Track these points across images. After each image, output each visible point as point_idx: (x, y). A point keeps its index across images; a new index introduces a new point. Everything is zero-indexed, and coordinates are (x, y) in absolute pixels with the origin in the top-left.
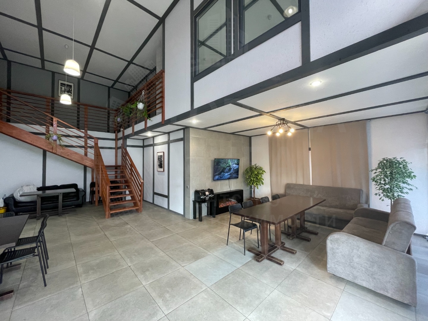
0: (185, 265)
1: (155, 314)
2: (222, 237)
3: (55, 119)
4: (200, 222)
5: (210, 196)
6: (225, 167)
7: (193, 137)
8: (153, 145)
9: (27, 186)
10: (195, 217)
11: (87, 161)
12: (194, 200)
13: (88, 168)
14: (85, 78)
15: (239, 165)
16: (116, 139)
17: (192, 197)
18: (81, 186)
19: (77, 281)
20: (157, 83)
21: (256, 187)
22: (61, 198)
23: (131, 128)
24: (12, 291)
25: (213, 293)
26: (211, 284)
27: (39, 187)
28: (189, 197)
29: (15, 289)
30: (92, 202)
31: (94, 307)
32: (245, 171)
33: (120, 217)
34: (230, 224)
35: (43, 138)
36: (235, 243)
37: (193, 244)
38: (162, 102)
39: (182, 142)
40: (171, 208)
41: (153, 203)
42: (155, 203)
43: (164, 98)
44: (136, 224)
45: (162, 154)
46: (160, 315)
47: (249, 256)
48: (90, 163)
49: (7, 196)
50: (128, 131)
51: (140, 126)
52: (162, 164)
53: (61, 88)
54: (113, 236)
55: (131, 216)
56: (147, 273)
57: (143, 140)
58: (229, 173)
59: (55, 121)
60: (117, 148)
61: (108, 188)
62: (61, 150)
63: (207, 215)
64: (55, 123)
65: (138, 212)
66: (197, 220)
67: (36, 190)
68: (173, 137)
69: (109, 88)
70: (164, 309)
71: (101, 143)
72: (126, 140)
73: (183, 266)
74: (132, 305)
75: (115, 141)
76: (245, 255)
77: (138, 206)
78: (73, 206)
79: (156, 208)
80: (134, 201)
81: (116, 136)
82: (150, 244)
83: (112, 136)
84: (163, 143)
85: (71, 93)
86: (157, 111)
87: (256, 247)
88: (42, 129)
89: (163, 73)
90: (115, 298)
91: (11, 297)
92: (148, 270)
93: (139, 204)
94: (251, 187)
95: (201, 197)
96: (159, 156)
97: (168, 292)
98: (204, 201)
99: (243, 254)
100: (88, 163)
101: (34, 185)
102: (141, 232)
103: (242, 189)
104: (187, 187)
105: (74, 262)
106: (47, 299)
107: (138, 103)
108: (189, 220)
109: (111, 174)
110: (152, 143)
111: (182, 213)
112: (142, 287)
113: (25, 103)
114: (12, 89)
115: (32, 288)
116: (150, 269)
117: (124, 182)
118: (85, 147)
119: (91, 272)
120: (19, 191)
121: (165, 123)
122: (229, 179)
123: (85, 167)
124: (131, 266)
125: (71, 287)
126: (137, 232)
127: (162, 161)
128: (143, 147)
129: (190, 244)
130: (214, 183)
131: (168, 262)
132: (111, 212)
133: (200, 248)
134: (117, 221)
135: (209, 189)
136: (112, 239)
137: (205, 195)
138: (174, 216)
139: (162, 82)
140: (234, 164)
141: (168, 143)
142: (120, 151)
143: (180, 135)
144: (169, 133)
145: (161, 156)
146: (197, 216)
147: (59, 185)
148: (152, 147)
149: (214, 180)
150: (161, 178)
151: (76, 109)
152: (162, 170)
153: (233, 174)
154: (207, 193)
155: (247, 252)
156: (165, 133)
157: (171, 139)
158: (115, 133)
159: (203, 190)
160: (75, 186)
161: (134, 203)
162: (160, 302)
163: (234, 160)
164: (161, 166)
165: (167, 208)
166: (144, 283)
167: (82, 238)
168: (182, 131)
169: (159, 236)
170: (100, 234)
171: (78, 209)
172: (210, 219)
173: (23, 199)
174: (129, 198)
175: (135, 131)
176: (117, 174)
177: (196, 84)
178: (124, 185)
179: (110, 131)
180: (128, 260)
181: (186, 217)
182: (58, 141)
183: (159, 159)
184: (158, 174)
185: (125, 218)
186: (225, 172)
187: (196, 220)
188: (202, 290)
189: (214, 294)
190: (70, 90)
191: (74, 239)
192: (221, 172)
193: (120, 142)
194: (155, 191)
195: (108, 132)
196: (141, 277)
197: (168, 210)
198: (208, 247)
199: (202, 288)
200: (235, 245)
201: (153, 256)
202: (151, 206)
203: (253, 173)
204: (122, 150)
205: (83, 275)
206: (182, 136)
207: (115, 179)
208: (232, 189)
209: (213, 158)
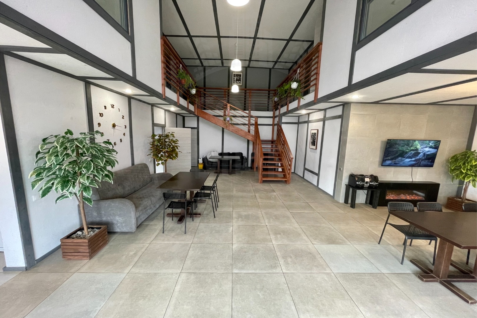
0: (315, 243)
1: (276, 268)
2: (376, 233)
3: (229, 105)
4: (352, 208)
5: (371, 183)
6: (407, 150)
7: (354, 114)
8: (308, 122)
9: (213, 151)
10: (346, 201)
11: (249, 136)
12: (347, 183)
13: (250, 141)
14: (251, 66)
15: (438, 149)
16: (274, 117)
17: (345, 180)
18: (245, 154)
19: (231, 222)
20: (313, 58)
21: (471, 184)
22: (231, 162)
23: (286, 107)
24: (200, 214)
25: (336, 280)
26: (337, 272)
27: (220, 153)
28: (342, 180)
29: (202, 214)
30: (252, 168)
31: (237, 242)
32: (451, 159)
33: (270, 184)
34: (386, 223)
35: (221, 119)
36: (393, 245)
37: (333, 228)
38: (317, 79)
39: (340, 120)
40: (319, 187)
41: (303, 178)
42: (305, 178)
43: (319, 74)
44: (281, 194)
45: (316, 131)
46: (278, 270)
47: (409, 268)
48: (251, 137)
49: (204, 156)
50: (284, 110)
51: (293, 105)
52: (315, 142)
53: (234, 78)
54: (261, 198)
55: (280, 186)
56: (279, 236)
57: (299, 117)
58: (413, 159)
59: (229, 106)
60: (273, 125)
61: (261, 160)
62: (232, 128)
63: (364, 202)
64: (228, 108)
65: (287, 183)
66: (349, 205)
67: (218, 155)
68: (330, 113)
69: (270, 69)
70: (283, 267)
71: (260, 121)
72: (282, 117)
73: (313, 243)
74: (261, 253)
75: (272, 119)
76: (402, 263)
77: (287, 179)
78: (239, 169)
79: (304, 183)
80: (284, 173)
81: (274, 114)
82: (288, 214)
83: (270, 114)
84: (318, 121)
85: (241, 81)
86: (311, 89)
87: (428, 262)
88: (221, 113)
89: (321, 46)
90: (251, 243)
91: (199, 217)
92: (280, 234)
93: (288, 177)
94: (461, 183)
95: (357, 183)
96: (312, 133)
97: (291, 257)
98: (362, 188)
99: (399, 261)
100: (250, 138)
101: (217, 151)
102: (283, 201)
103: (437, 181)
104: (340, 169)
105: (231, 209)
106: (215, 225)
107: (292, 83)
108: (338, 203)
109: (267, 148)
110: (307, 120)
111: (332, 194)
112: (272, 244)
113: (210, 95)
114: (206, 87)
115: (209, 216)
116: (282, 234)
117: (277, 155)
118: (249, 124)
119: (240, 219)
120: (209, 155)
121: (317, 101)
122: (412, 166)
123: (248, 141)
124: (268, 226)
125: (227, 224)
126: (280, 201)
127: (315, 139)
128: (298, 123)
129: (329, 227)
130: (383, 169)
131: (300, 234)
132: (263, 179)
133: (340, 234)
134: (266, 186)
135: (372, 176)
136: (259, 200)
137: (364, 181)
138: (322, 195)
139: (319, 57)
140: (426, 147)
141: (324, 120)
142: (276, 127)
143: (338, 111)
144: (325, 110)
145: (314, 133)
146: (350, 201)
147: (231, 152)
148: (307, 124)
149: (382, 166)
150: (313, 156)
151: (244, 94)
152: (314, 147)
153: (422, 160)
154: (367, 180)
155: (407, 262)
156: (320, 110)
157: (328, 116)
158: (273, 111)
159: (363, 175)
160: (240, 154)
161: (284, 175)
162: (282, 261)
163: (428, 142)
164: (314, 143)
165: (316, 185)
166: (274, 242)
167: (240, 194)
168: (341, 107)
169: (299, 209)
170: (252, 194)
171: (242, 172)
172: (366, 209)
173: (211, 160)
174: (280, 170)
175: (289, 109)
176: (273, 148)
177: (358, 53)
178: (277, 158)
179: (269, 110)
180: (267, 221)
181: (335, 199)
182: (230, 121)
183: (313, 137)
184: (311, 151)
185: (273, 186)
186: (404, 158)
187: (347, 205)
188: (325, 272)
189: (337, 282)
190: (239, 78)
191: (235, 193)
192: (398, 157)
193: (277, 119)
194: (306, 167)
195: (268, 111)
196: (272, 237)
197: (317, 187)
198: (351, 237)
199: (326, 270)
200: (393, 248)
201: (288, 224)
202: (300, 180)
203: (468, 163)
204: (278, 127)
205: (235, 220)
206: (340, 113)
207: (271, 152)
208: (417, 180)
209: (385, 138)
